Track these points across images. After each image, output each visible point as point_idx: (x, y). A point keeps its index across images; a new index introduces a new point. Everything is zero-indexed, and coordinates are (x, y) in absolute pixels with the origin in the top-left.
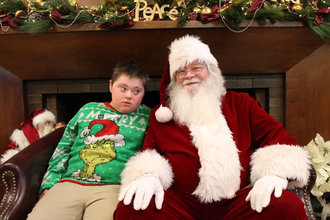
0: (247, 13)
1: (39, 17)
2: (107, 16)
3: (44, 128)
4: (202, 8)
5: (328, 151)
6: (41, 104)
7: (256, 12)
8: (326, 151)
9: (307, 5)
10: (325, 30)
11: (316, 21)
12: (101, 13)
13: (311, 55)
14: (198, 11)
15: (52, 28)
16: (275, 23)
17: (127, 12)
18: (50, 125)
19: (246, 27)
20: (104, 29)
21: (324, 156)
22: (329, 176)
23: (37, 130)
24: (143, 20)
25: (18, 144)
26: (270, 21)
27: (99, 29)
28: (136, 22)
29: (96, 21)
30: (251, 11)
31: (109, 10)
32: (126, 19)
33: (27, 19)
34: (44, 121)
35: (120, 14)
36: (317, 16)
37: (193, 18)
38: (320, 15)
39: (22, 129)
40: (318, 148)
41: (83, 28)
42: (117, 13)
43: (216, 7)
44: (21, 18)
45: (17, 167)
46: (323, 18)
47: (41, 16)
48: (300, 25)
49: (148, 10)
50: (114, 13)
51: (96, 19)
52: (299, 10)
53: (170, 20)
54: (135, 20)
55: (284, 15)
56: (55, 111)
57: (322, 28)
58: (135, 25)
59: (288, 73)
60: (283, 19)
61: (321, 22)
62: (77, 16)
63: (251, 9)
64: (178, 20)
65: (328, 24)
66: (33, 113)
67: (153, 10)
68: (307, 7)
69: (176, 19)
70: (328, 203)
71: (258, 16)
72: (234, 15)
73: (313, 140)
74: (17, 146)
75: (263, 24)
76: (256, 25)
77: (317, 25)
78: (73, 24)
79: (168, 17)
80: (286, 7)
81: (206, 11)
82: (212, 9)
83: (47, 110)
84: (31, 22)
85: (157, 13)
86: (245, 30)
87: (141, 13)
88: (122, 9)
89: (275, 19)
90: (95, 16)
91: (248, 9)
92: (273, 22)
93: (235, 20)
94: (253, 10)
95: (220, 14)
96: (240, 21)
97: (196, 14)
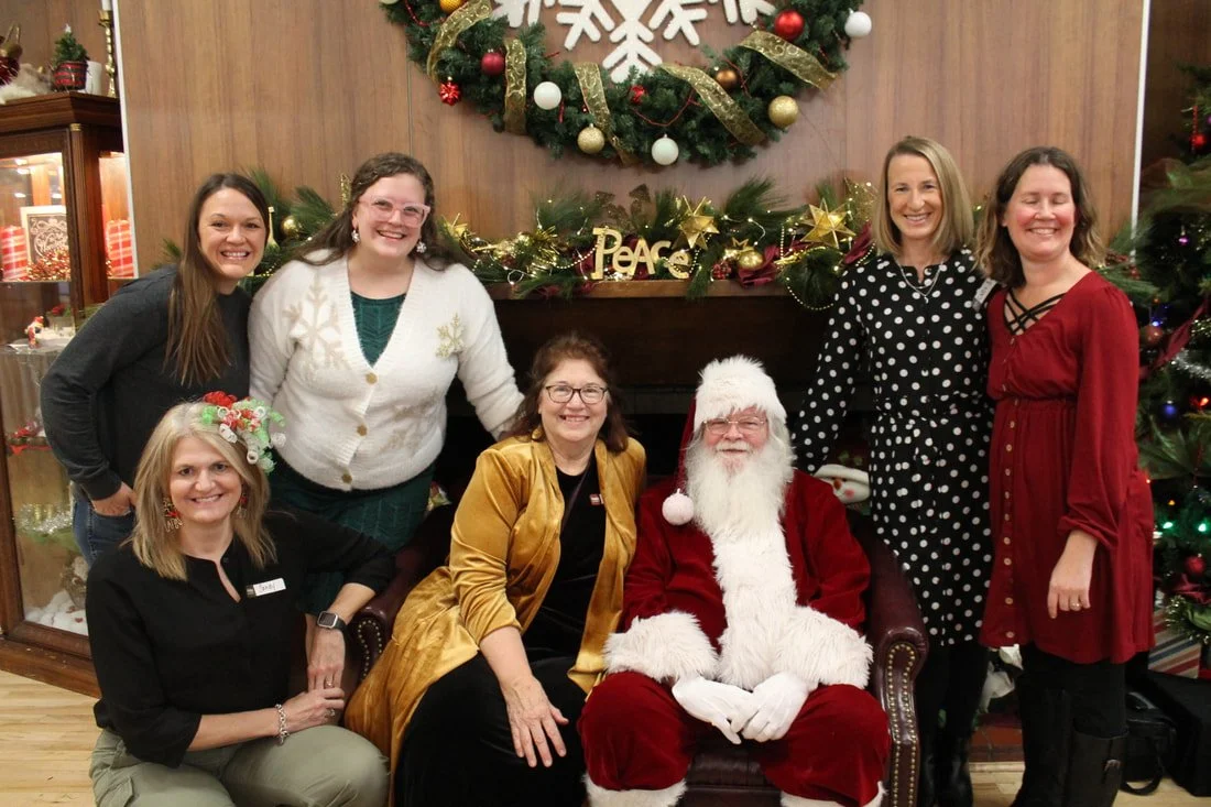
2: (535, 268)
4: (741, 248)
12: (521, 261)
14: (733, 257)
28: (596, 281)
29: (512, 283)
31: (539, 254)
37: (722, 274)
42: (555, 259)
43: (774, 250)
49: (625, 254)
50: (550, 261)
51: (511, 278)
53: (671, 277)
54: (597, 275)
58: (595, 288)
64: (689, 277)
67: (633, 251)
69: (685, 275)
79: (667, 270)
81: (750, 260)
82: (763, 255)
85: (642, 260)
87: (608, 260)
88: (565, 249)
90: (509, 271)
91: (842, 258)
95: (780, 270)
97: (730, 265)
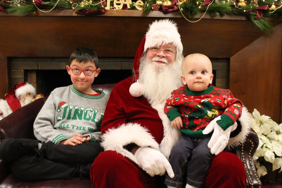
0: (201, 6)
1: (23, 2)
2: (83, 4)
3: (25, 99)
4: (163, 1)
5: (263, 123)
6: (23, 78)
7: (208, 6)
8: (261, 123)
9: (250, 3)
10: (264, 23)
11: (257, 16)
12: (78, 1)
13: (251, 44)
14: (160, 3)
15: (35, 13)
16: (224, 16)
17: (100, 1)
18: (30, 97)
19: (200, 19)
20: (80, 15)
21: (260, 127)
22: (263, 144)
23: (19, 100)
24: (113, 9)
25: (2, 112)
26: (219, 14)
27: (76, 15)
28: (107, 10)
29: (73, 8)
30: (204, 5)
32: (99, 7)
33: (13, 3)
34: (25, 93)
35: (94, 2)
36: (258, 12)
37: (156, 8)
38: (260, 11)
39: (6, 99)
40: (255, 121)
41: (62, 14)
42: (91, 1)
43: (176, 1)
44: (7, 3)
45: (2, 130)
46: (262, 14)
47: (25, 1)
48: (244, 18)
49: (118, 1)
50: (89, 2)
51: (73, 6)
52: (244, 6)
53: (136, 9)
54: (106, 8)
55: (231, 10)
56: (35, 85)
57: (262, 21)
58: (107, 12)
59: (232, 59)
60: (230, 13)
61: (261, 17)
62: (57, 3)
63: (205, 3)
64: (143, 10)
65: (267, 19)
66: (16, 85)
67: (122, 0)
68: (250, 4)
69: (142, 9)
70: (261, 166)
71: (211, 9)
72: (191, 8)
73: (251, 114)
74: (1, 113)
75: (214, 17)
76: (208, 17)
77: (258, 19)
78: (53, 9)
79: (135, 7)
80: (233, 3)
81: (167, 3)
82: (172, 2)
83: (28, 83)
84: (16, 6)
85: (125, 3)
86: (199, 21)
87: (112, 3)
89: (224, 13)
90: (72, 4)
91: (202, 4)
92: (222, 15)
93: (191, 12)
94: (206, 4)
95: (178, 6)
96: (195, 13)
97: (159, 6)
